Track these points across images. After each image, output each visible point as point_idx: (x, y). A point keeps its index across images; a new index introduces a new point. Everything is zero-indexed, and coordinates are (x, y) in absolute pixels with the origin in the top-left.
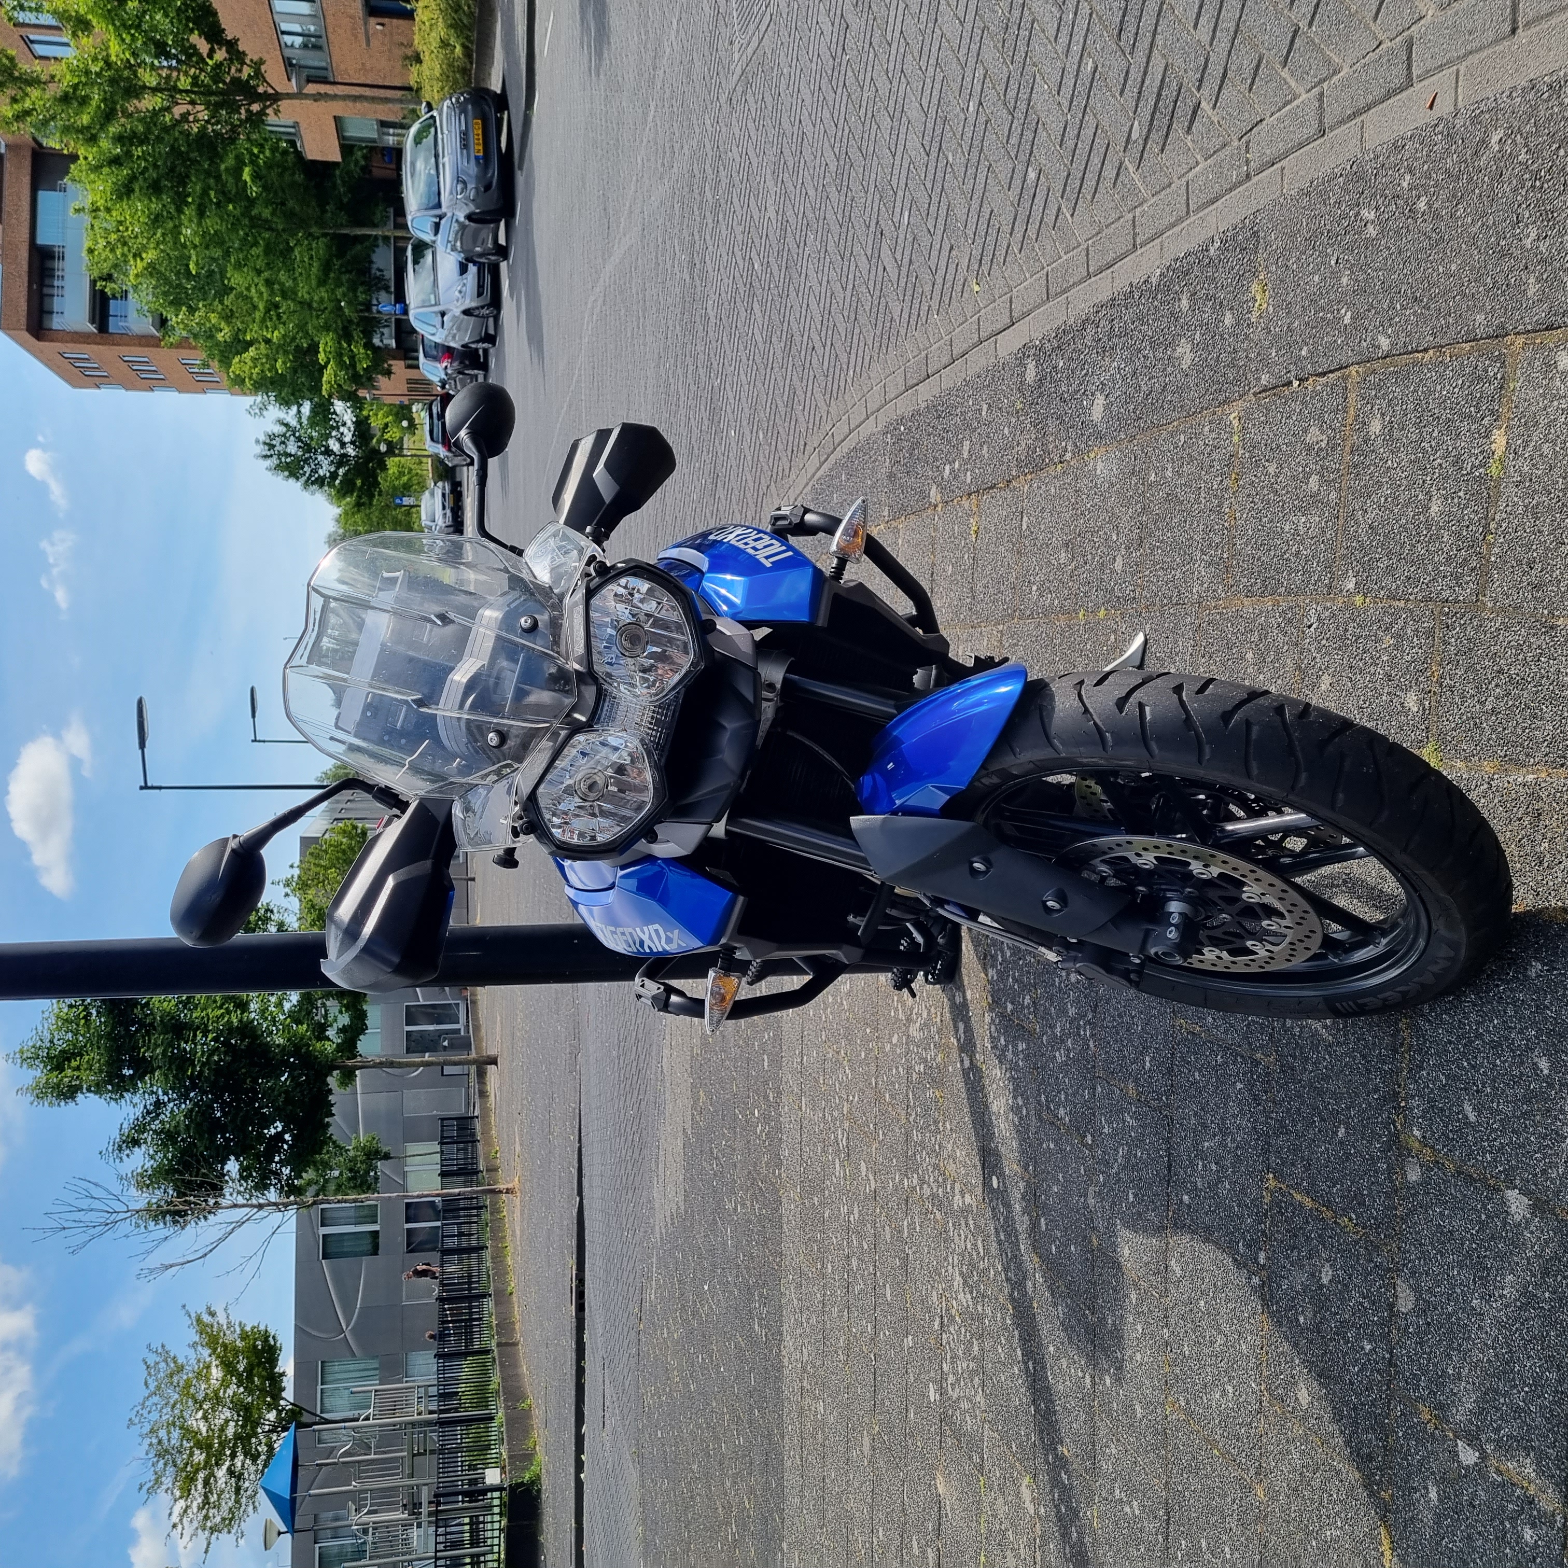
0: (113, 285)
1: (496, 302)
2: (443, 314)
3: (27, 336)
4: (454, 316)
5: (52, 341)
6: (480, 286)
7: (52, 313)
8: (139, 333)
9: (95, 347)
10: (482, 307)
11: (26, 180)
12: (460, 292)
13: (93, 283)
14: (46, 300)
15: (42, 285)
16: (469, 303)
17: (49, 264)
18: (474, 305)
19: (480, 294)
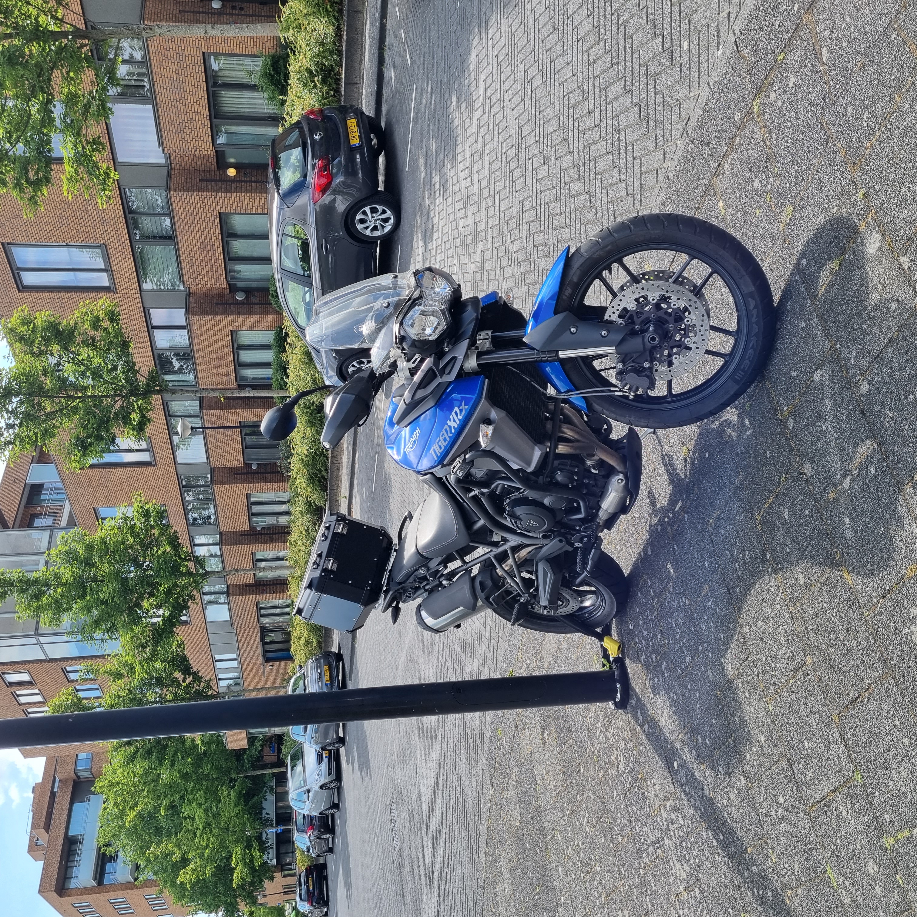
0: (111, 849)
1: (339, 778)
2: (309, 791)
3: (54, 895)
4: (315, 791)
5: (69, 896)
6: (330, 769)
7: (71, 878)
8: (122, 881)
9: (94, 896)
10: (331, 782)
11: (68, 798)
12: (318, 775)
13: (99, 849)
14: (69, 869)
15: (68, 861)
16: (323, 781)
17: (74, 847)
18: (326, 781)
19: (329, 774)
